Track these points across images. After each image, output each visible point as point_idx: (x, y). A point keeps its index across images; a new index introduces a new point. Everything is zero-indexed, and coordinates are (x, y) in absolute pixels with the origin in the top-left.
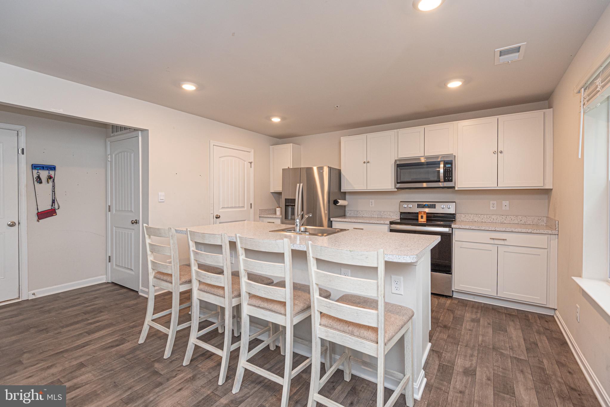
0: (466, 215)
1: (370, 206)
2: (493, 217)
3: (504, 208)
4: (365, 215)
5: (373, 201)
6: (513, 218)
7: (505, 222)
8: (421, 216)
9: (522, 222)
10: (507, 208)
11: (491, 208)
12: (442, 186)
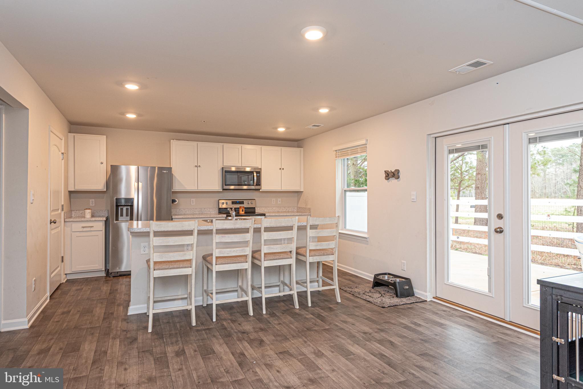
0: (260, 208)
1: (192, 204)
2: (274, 208)
3: (279, 202)
4: (188, 212)
5: (194, 200)
6: (283, 208)
7: (280, 211)
8: (242, 210)
9: (287, 211)
10: (280, 202)
11: (273, 203)
12: (254, 188)
